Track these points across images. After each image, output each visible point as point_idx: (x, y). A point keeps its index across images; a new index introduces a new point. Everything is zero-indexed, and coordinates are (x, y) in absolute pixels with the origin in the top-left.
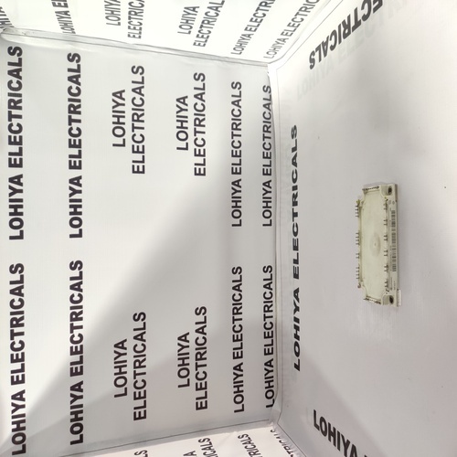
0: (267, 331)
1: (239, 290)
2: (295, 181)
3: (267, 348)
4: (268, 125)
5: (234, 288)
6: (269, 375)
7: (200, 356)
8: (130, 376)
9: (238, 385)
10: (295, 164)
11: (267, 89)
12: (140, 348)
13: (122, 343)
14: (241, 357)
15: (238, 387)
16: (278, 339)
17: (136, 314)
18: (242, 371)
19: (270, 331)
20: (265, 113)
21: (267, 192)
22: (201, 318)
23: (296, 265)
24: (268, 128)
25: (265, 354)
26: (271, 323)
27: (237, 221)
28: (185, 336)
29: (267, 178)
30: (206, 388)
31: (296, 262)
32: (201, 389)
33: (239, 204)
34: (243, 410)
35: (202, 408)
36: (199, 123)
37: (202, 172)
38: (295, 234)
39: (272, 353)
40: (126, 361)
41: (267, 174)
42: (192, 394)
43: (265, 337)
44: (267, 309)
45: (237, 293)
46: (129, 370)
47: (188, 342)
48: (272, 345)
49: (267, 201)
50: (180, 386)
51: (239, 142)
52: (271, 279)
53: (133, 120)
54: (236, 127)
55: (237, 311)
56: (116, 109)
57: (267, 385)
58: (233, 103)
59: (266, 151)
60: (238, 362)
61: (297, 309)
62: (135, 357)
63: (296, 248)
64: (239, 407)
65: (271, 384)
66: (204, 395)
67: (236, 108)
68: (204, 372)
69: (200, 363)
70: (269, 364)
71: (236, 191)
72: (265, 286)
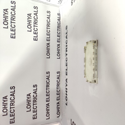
0: (58, 93)
1: (49, 79)
2: (66, 43)
3: (58, 98)
4: (59, 26)
5: (47, 79)
6: (58, 107)
7: (35, 101)
8: (8, 108)
9: (48, 110)
10: (67, 38)
11: (59, 14)
12: (12, 99)
13: (6, 97)
14: (49, 101)
15: (48, 111)
16: (61, 95)
17: (11, 87)
18: (49, 106)
19: (59, 93)
20: (58, 22)
21: (59, 48)
22: (35, 88)
23: (67, 71)
24: (59, 27)
25: (57, 100)
26: (59, 90)
27: (48, 57)
28: (29, 94)
29: (58, 43)
30: (36, 112)
31: (67, 70)
32: (35, 112)
33: (49, 51)
34: (49, 119)
35: (35, 118)
36: (35, 23)
37: (36, 39)
38: (67, 61)
39: (59, 100)
40: (7, 103)
41: (59, 42)
42: (31, 114)
43: (57, 95)
44: (58, 85)
45: (48, 80)
46: (8, 106)
47: (30, 96)
48: (59, 97)
49: (58, 51)
50: (27, 111)
51: (49, 30)
52: (59, 76)
53: (11, 20)
54: (48, 25)
55: (48, 86)
56: (5, 15)
57: (57, 110)
58: (47, 18)
59: (58, 34)
60: (48, 103)
61: (67, 85)
62: (11, 102)
63: (67, 65)
64: (48, 118)
65: (59, 110)
66: (36, 114)
67: (48, 20)
68: (36, 106)
69: (34, 103)
70: (58, 103)
71: (48, 47)
72: (57, 78)
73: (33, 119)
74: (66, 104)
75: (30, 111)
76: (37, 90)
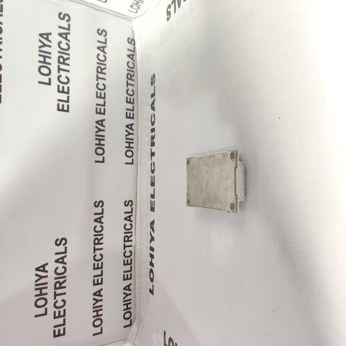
0: (126, 259)
1: (101, 222)
2: (153, 124)
3: (126, 274)
5: (96, 220)
6: (128, 298)
7: (60, 285)
9: (97, 310)
10: (153, 108)
11: (131, 41)
14: (102, 283)
15: (97, 311)
18: (102, 296)
19: (129, 259)
20: (128, 62)
21: (130, 134)
22: (61, 249)
23: (153, 200)
24: (131, 76)
25: (124, 280)
26: (130, 252)
27: (100, 158)
28: (44, 266)
29: (129, 121)
30: (64, 315)
31: (153, 196)
32: (60, 316)
33: (102, 142)
34: (101, 332)
35: (59, 335)
36: (63, 60)
38: (153, 171)
39: (131, 278)
41: (130, 118)
42: (49, 322)
43: (124, 265)
44: (127, 239)
45: (99, 225)
48: (131, 271)
49: (129, 142)
50: (36, 316)
51: (104, 85)
52: (132, 212)
54: (101, 70)
55: (98, 241)
57: (125, 307)
58: (99, 48)
59: (129, 97)
60: (98, 288)
61: (152, 239)
63: (153, 184)
64: (98, 330)
65: (129, 306)
66: (62, 323)
67: (102, 54)
68: (63, 300)
69: (58, 291)
70: (127, 288)
71: (100, 130)
72: (125, 219)
73: (55, 336)
74: (152, 292)
75: (46, 314)
76: (65, 252)
